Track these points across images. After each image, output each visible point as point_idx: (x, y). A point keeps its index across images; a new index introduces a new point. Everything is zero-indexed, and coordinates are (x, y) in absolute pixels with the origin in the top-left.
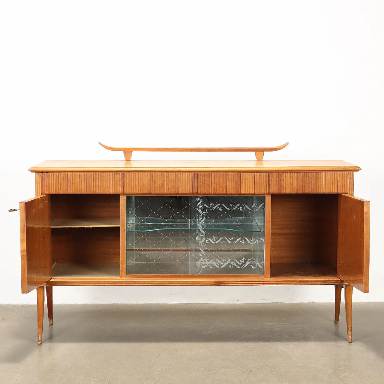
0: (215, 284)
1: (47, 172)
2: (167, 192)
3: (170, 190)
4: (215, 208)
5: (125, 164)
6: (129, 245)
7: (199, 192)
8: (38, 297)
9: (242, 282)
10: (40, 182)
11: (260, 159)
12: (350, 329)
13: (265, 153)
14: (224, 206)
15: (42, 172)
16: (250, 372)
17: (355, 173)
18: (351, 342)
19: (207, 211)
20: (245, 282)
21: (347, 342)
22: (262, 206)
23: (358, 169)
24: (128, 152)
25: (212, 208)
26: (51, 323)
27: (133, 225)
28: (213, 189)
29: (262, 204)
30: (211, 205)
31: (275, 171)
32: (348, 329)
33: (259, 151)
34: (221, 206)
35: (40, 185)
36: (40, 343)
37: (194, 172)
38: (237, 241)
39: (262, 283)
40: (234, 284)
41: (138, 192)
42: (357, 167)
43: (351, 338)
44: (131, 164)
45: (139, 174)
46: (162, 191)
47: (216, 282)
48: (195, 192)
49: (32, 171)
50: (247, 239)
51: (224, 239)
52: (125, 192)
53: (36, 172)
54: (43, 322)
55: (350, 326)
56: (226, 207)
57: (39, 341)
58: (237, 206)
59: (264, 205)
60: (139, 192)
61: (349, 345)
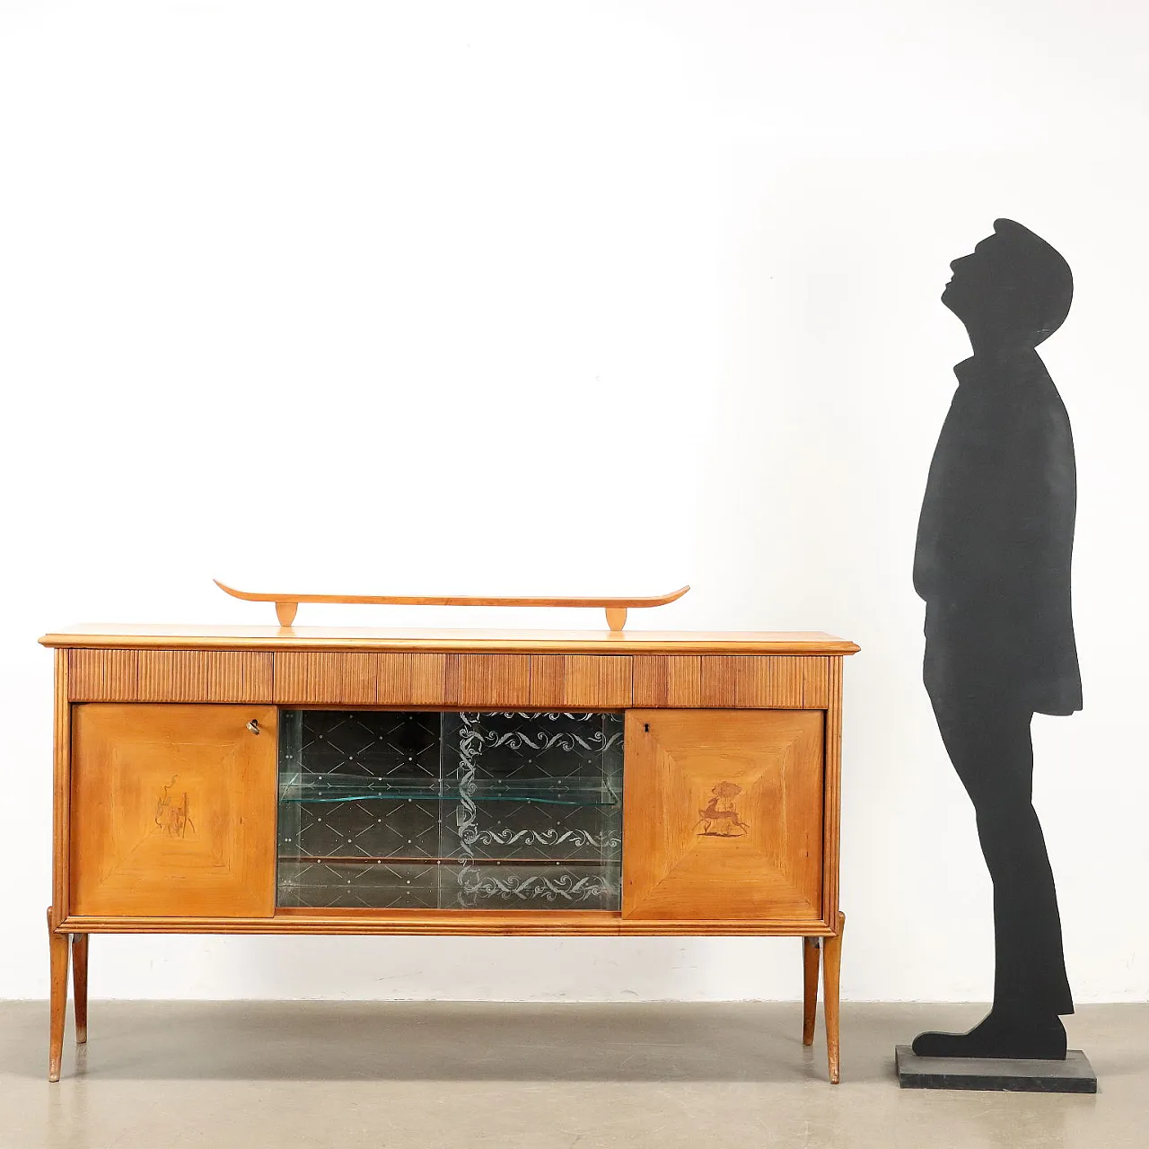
0: (497, 932)
1: (84, 646)
2: (381, 701)
3: (388, 693)
4: (500, 742)
5: (280, 633)
6: (286, 840)
7: (461, 702)
8: (52, 963)
9: (566, 927)
10: (66, 671)
11: (616, 626)
12: (835, 1049)
13: (631, 611)
14: (524, 737)
15: (70, 647)
16: (578, 1139)
17: (846, 658)
18: (837, 1083)
19: (480, 749)
20: (573, 926)
21: (828, 1084)
22: (616, 740)
23: (852, 650)
24: (286, 605)
25: (494, 741)
26: (82, 1039)
27: (298, 789)
28: (495, 695)
29: (618, 735)
30: (491, 734)
31: (650, 652)
32: (830, 1049)
33: (616, 607)
34: (515, 737)
35: (66, 680)
36: (55, 1078)
37: (450, 652)
38: (561, 840)
39: (615, 932)
40: (546, 931)
41: (309, 700)
42: (851, 643)
43: (836, 1072)
44: (291, 632)
45: (312, 656)
46: (370, 700)
47: (501, 927)
48: (451, 700)
49: (46, 645)
50: (587, 834)
51: (529, 835)
52: (277, 700)
53: (57, 646)
54: (63, 1026)
55: (834, 1043)
56: (527, 741)
57: (52, 1074)
58: (554, 739)
59: (622, 737)
60: (311, 699)
61: (831, 1089)
